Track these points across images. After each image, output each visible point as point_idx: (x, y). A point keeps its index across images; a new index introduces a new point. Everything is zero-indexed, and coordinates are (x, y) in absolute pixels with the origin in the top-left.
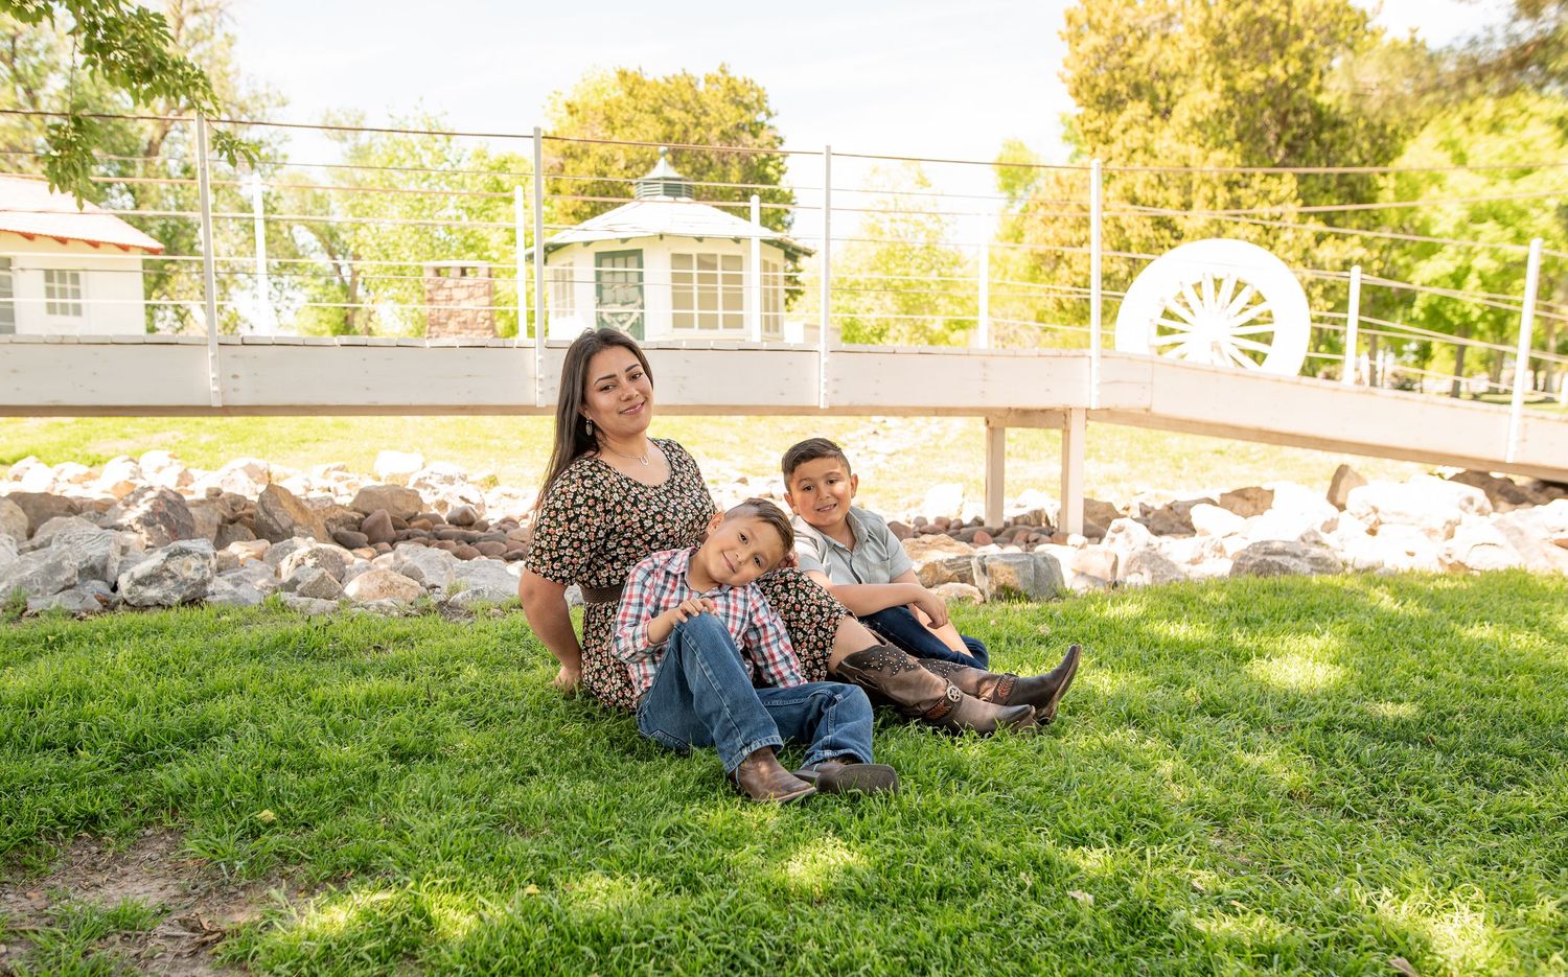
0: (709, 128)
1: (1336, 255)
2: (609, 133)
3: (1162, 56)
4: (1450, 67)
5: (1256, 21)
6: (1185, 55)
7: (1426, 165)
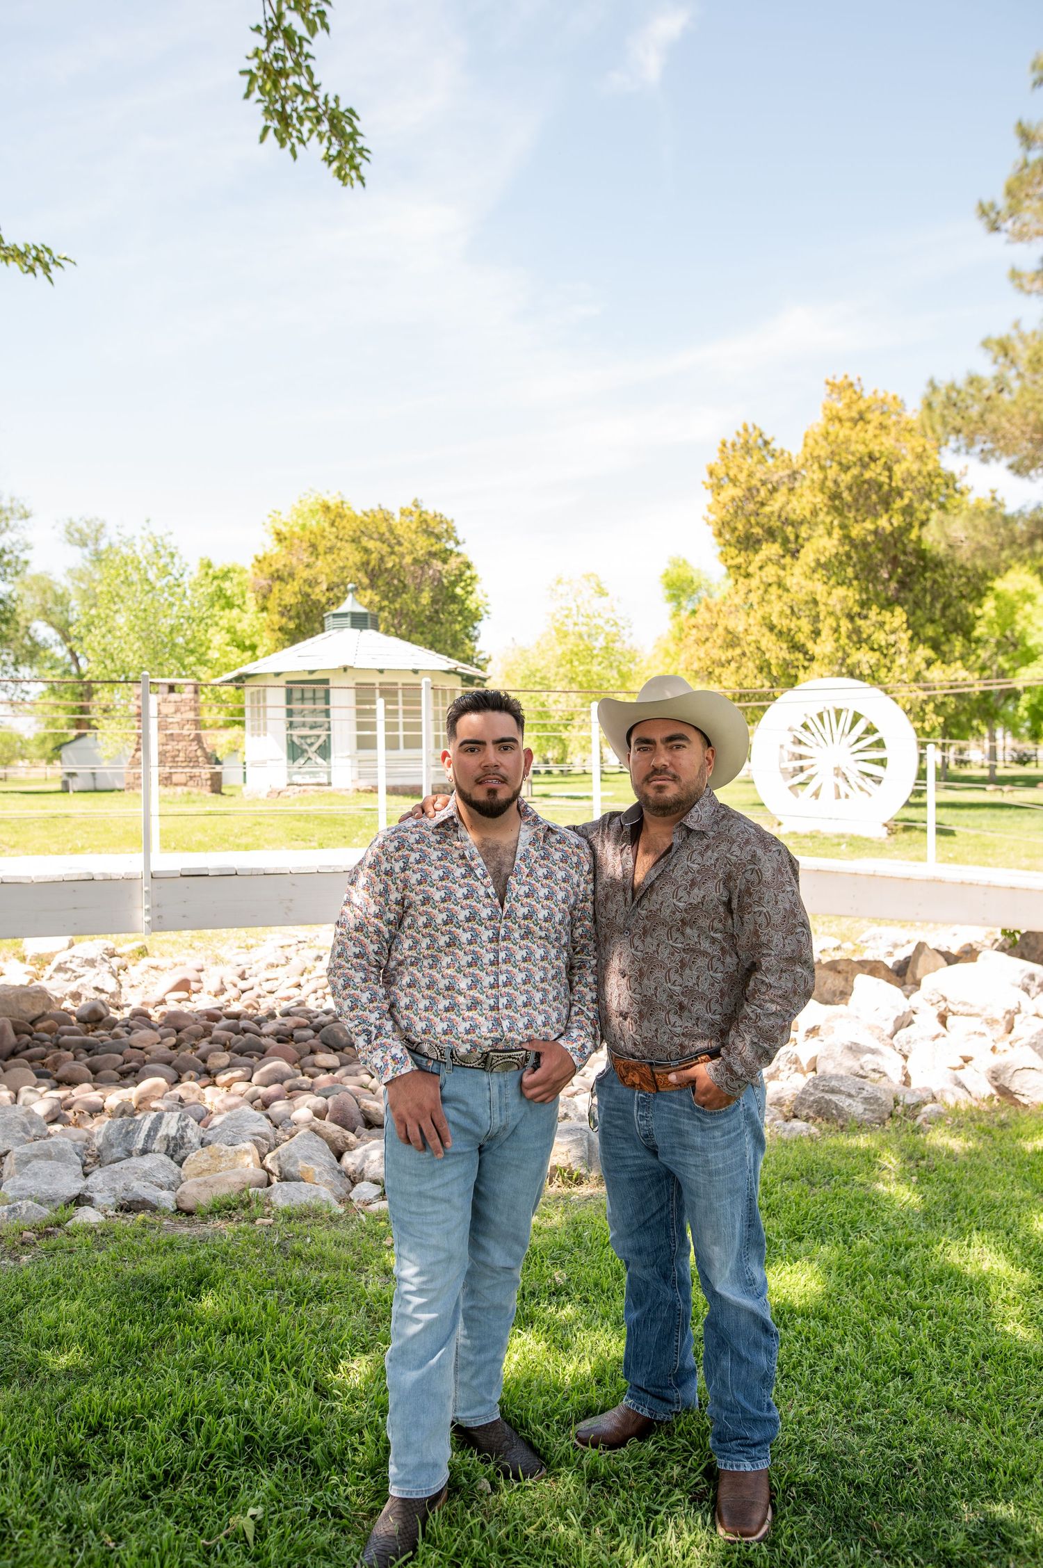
0: (402, 556)
1: (943, 677)
2: (313, 559)
3: (790, 506)
4: (1020, 527)
5: (865, 482)
6: (809, 507)
7: (1019, 587)
